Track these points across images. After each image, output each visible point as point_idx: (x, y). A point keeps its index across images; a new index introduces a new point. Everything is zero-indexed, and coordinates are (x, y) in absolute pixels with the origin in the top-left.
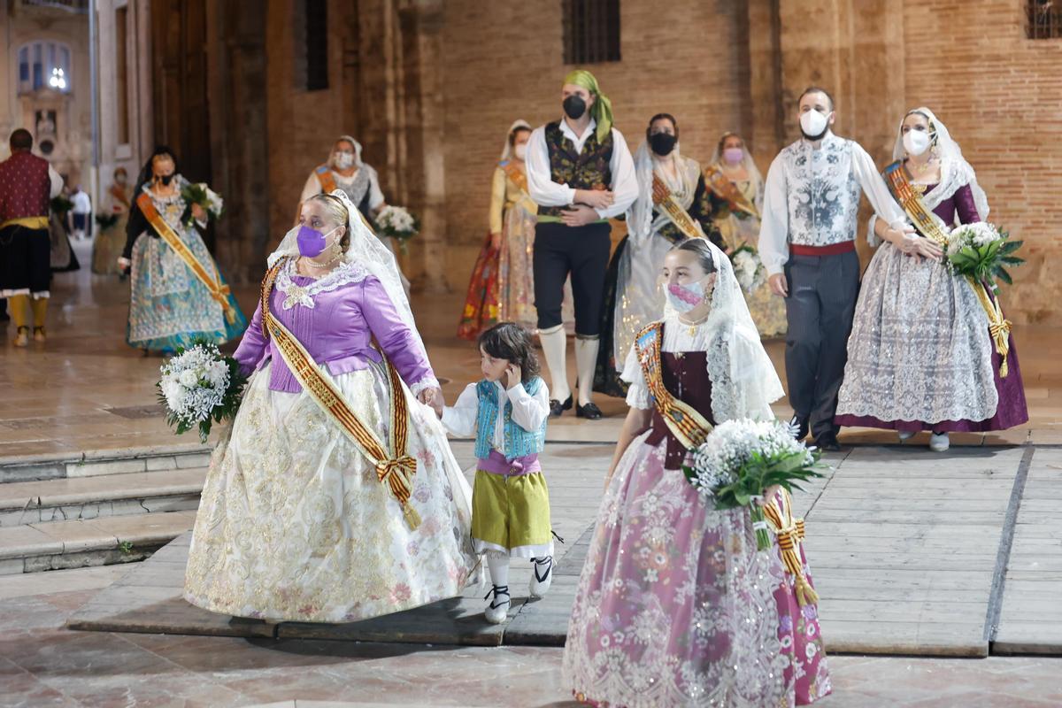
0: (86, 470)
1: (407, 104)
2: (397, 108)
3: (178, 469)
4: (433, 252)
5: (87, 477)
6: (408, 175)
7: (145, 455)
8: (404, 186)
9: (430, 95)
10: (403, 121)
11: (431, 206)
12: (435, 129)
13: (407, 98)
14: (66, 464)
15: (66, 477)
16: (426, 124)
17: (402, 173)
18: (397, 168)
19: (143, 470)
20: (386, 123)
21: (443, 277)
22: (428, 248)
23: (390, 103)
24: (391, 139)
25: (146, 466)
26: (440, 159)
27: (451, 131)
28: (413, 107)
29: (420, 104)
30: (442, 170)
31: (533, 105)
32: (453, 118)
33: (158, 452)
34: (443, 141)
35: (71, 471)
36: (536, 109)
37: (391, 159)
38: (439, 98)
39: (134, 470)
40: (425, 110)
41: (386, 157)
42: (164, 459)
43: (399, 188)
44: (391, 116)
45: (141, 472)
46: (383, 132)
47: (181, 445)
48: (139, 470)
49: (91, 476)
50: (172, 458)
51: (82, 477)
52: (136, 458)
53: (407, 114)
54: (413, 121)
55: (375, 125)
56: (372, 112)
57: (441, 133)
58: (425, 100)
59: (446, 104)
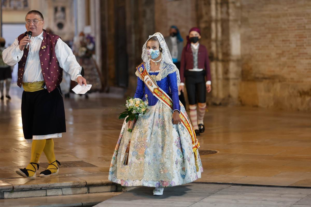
0: (14, 195)
1: (221, 7)
2: (217, 9)
3: (63, 195)
4: (234, 85)
5: (15, 198)
6: (222, 44)
7: (46, 187)
8: (220, 50)
9: (233, 3)
10: (219, 16)
11: (233, 61)
12: (236, 21)
13: (222, 4)
14: (4, 192)
15: (3, 199)
16: (231, 18)
17: (219, 43)
18: (216, 41)
19: (45, 195)
20: (211, 17)
21: (239, 97)
22: (231, 82)
23: (213, 7)
24: (213, 25)
25: (46, 193)
26: (239, 36)
27: (244, 21)
28: (224, 9)
29: (228, 8)
30: (239, 42)
31: (286, 8)
32: (245, 14)
33: (53, 186)
34: (240, 27)
35: (6, 195)
36: (287, 10)
37: (213, 36)
38: (238, 4)
39: (40, 195)
40: (231, 11)
41: (210, 35)
42: (56, 189)
43: (217, 51)
44: (213, 13)
45: (44, 196)
46: (209, 22)
47: (65, 183)
48: (42, 195)
49: (17, 198)
50: (60, 190)
51: (12, 198)
52: (41, 189)
53: (222, 12)
54: (225, 16)
55: (205, 18)
56: (204, 11)
57: (239, 23)
58: (231, 5)
59: (241, 8)
